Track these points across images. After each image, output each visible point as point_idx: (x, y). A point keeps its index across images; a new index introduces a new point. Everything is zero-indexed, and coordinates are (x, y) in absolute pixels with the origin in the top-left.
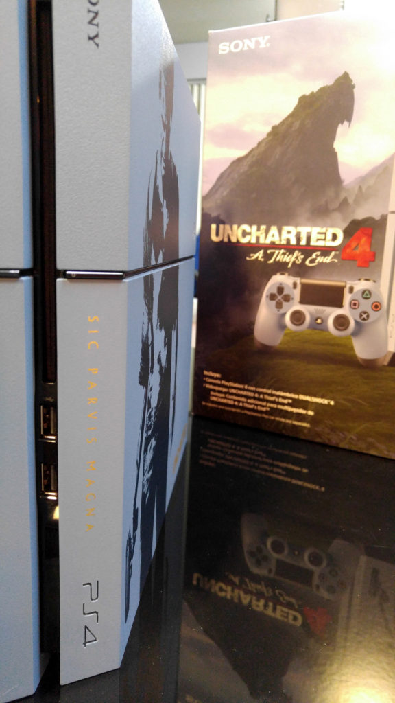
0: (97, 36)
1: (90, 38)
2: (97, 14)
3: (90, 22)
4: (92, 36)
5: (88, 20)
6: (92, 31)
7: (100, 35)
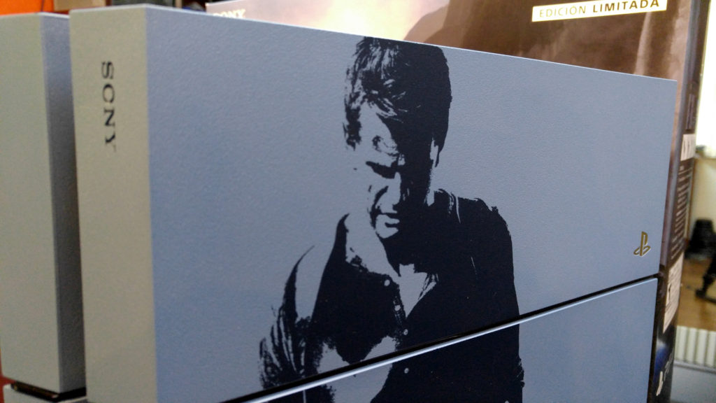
0: (113, 137)
1: (108, 141)
2: (112, 112)
3: (107, 124)
4: (109, 137)
5: (105, 120)
6: (109, 132)
7: (117, 136)
